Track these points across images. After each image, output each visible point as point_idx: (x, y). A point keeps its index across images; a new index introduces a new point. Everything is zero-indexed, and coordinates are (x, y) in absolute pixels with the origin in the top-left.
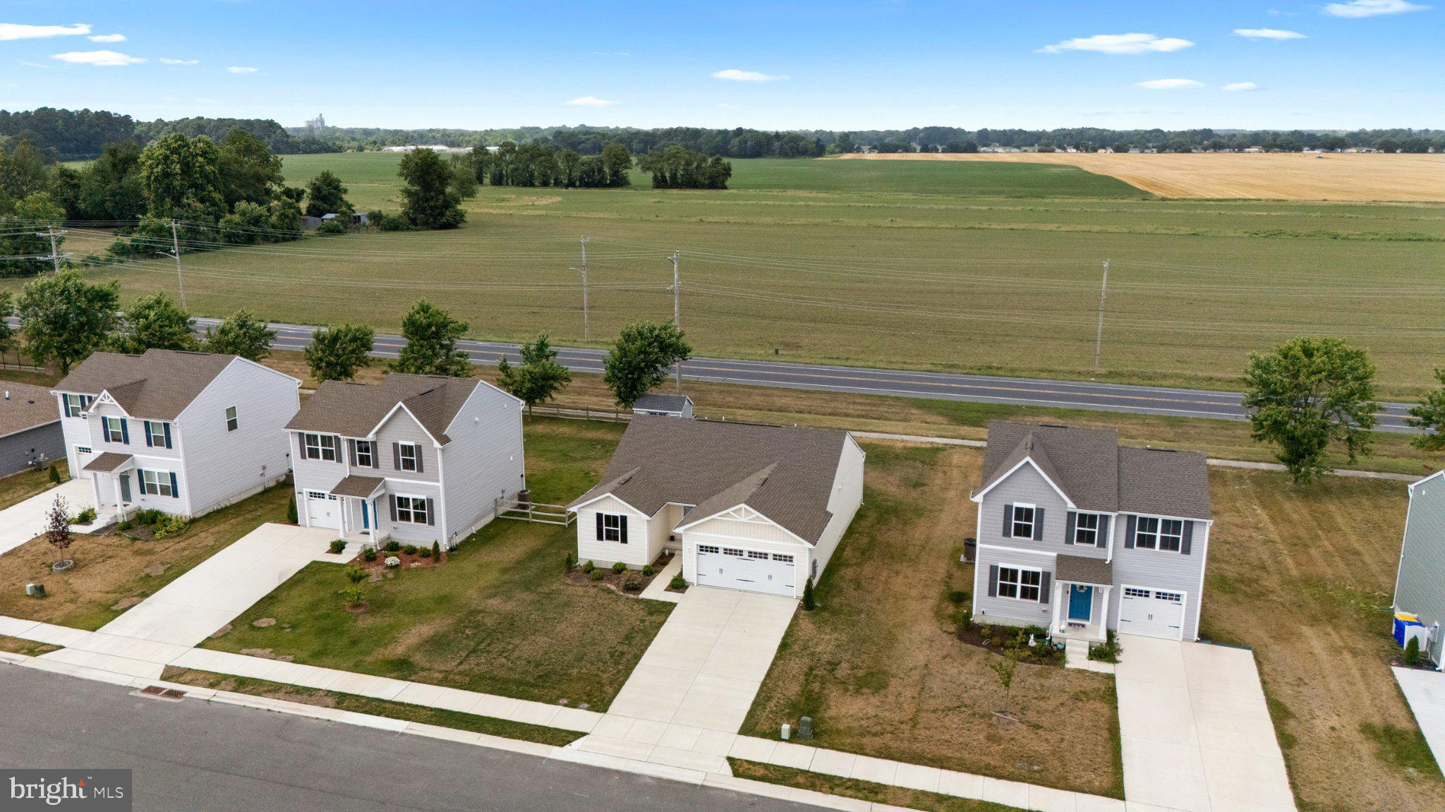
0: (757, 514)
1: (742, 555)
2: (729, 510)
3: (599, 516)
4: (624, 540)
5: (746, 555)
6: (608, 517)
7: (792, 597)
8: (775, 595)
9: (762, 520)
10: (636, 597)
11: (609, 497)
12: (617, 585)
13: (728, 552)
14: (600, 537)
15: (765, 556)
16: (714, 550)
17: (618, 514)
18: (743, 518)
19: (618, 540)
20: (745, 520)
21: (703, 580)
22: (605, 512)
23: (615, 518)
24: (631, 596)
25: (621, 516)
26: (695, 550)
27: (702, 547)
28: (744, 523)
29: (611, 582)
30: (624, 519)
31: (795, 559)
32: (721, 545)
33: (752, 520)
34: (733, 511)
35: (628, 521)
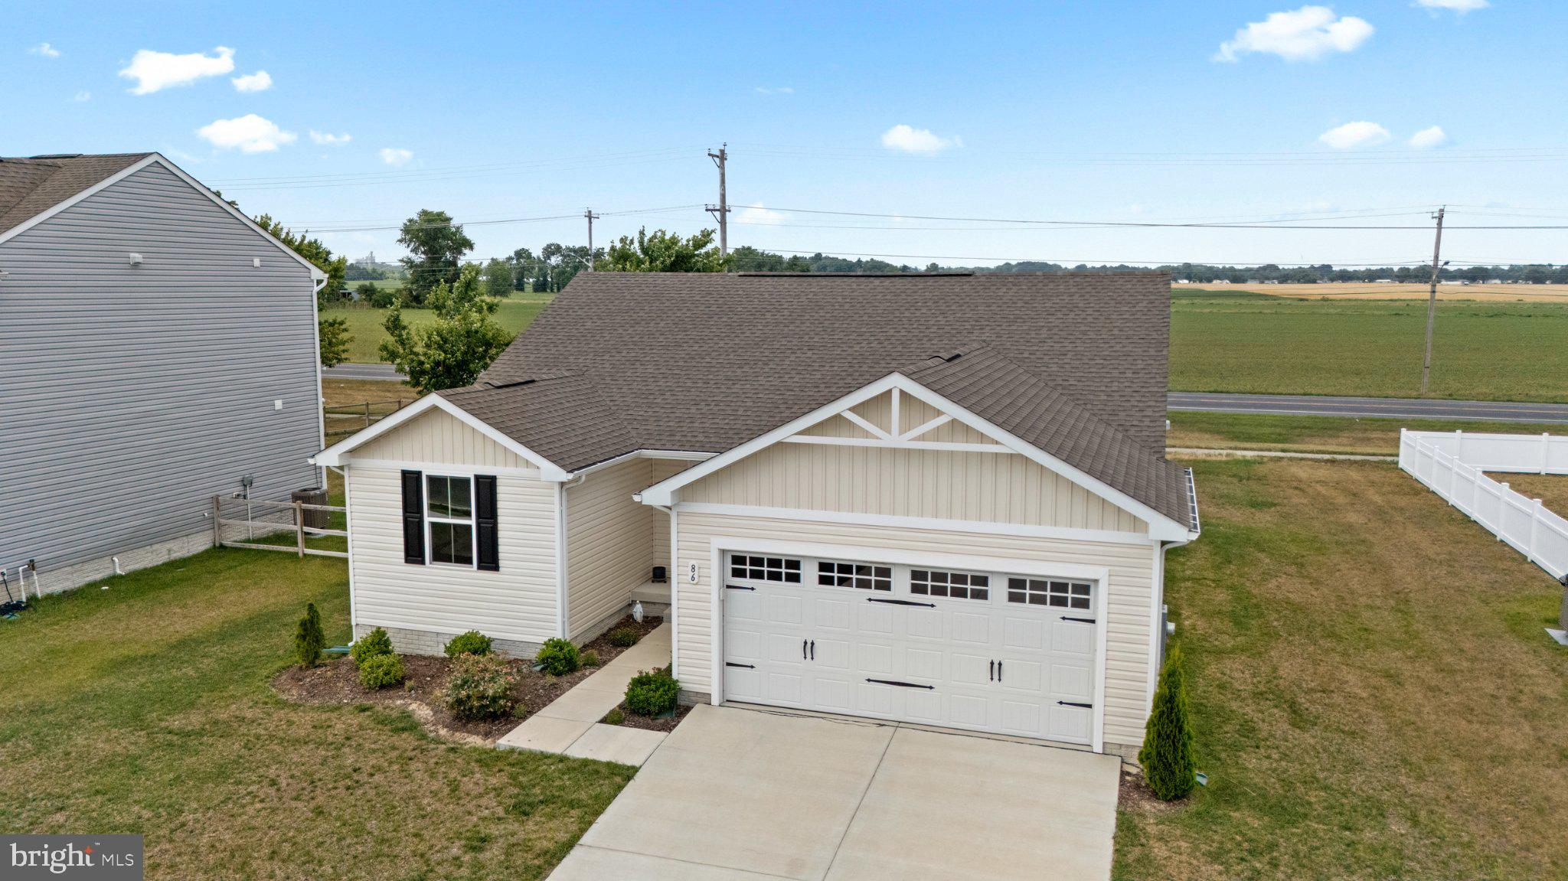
0: (953, 411)
1: (886, 586)
2: (841, 407)
3: (410, 481)
4: (490, 560)
5: (901, 585)
6: (437, 483)
7: (1087, 748)
11: (435, 409)
12: (439, 704)
13: (834, 573)
14: (413, 554)
15: (974, 586)
16: (785, 570)
17: (467, 470)
18: (893, 434)
19: (469, 561)
21: (744, 686)
22: (430, 468)
23: (461, 484)
24: (475, 741)
25: (478, 478)
26: (714, 571)
27: (738, 559)
29: (423, 696)
30: (487, 486)
31: (1100, 598)
32: (810, 549)
33: (922, 438)
34: (853, 409)
35: (503, 492)
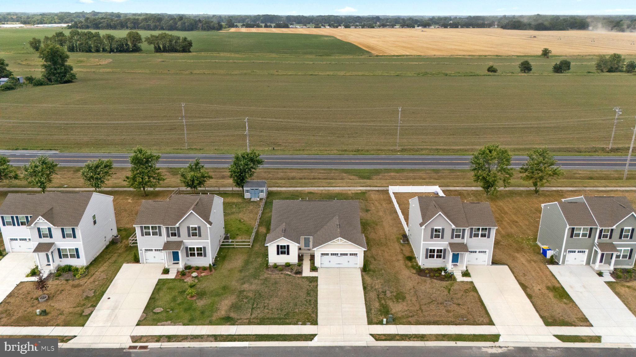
0: (345, 240)
2: (334, 240)
3: (278, 246)
4: (288, 254)
5: (339, 255)
6: (281, 246)
7: (357, 268)
8: (351, 268)
9: (348, 242)
10: (301, 276)
11: (282, 239)
12: (291, 272)
13: (332, 254)
14: (278, 254)
15: (347, 254)
16: (327, 254)
17: (286, 244)
19: (285, 254)
20: (341, 243)
21: (323, 266)
22: (280, 244)
23: (285, 246)
24: (299, 276)
26: (320, 255)
27: (322, 254)
28: (339, 244)
29: (287, 271)
30: (288, 246)
31: (358, 255)
32: (330, 253)
33: (343, 242)
34: (336, 240)
35: (290, 247)
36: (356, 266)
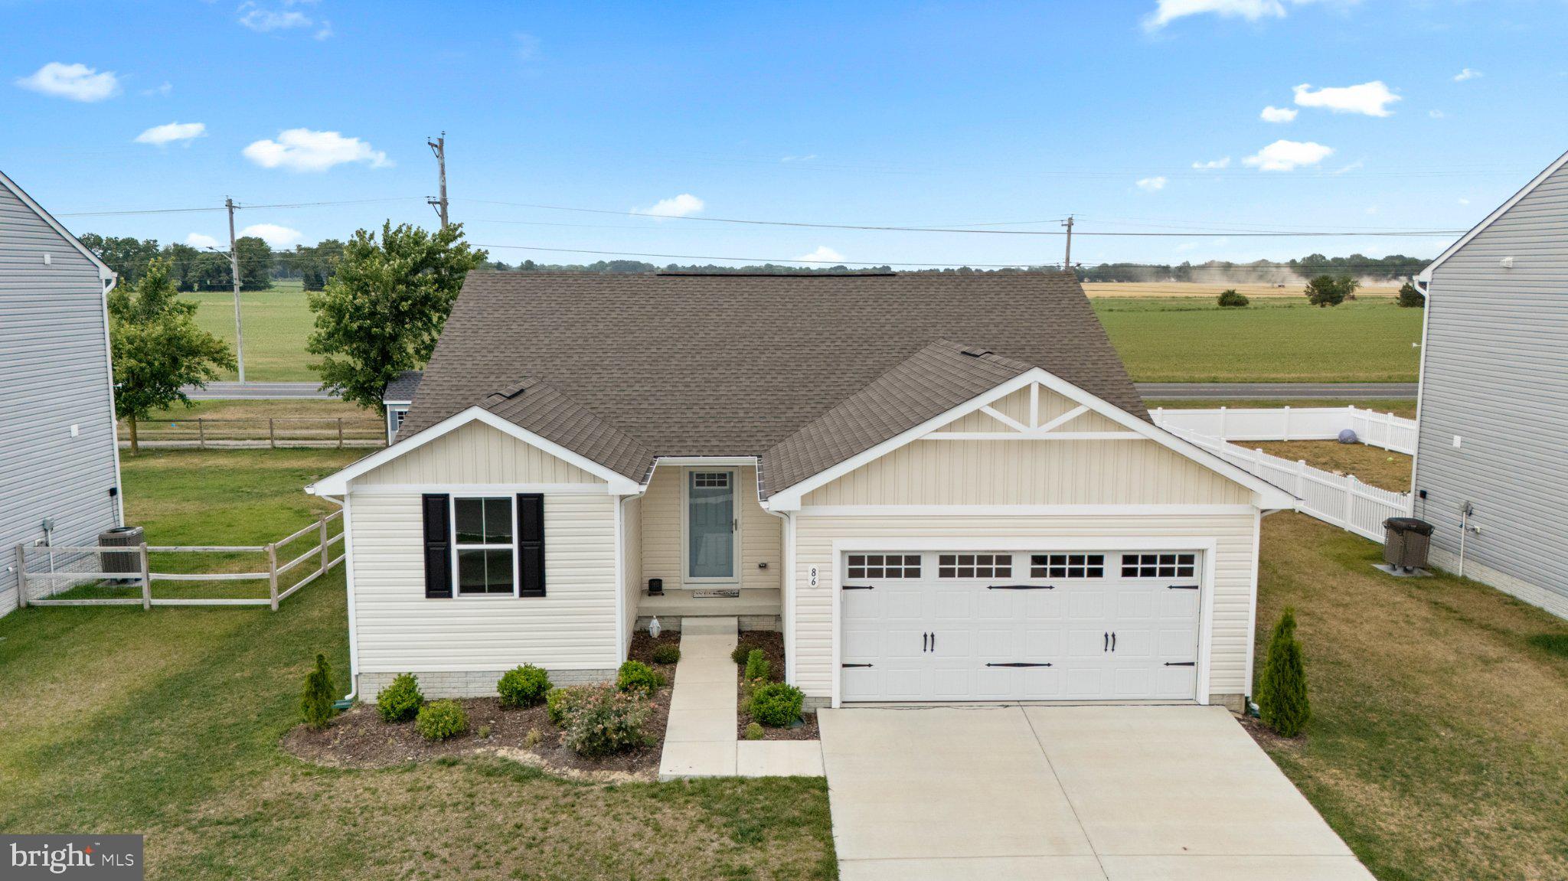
0: (1088, 402)
1: (1006, 573)
2: (981, 403)
3: (434, 507)
4: (534, 585)
5: (1021, 570)
6: (467, 506)
8: (1135, 702)
10: (638, 777)
11: (475, 423)
12: (547, 744)
13: (955, 565)
14: (437, 585)
15: (1090, 565)
16: (905, 565)
17: (508, 490)
18: (1035, 426)
19: (509, 589)
20: (1042, 433)
21: (863, 685)
22: (457, 490)
23: (499, 506)
24: (621, 777)
25: (520, 497)
26: (836, 571)
27: (855, 559)
28: (1034, 444)
29: (508, 740)
30: (532, 506)
31: (1208, 566)
32: (930, 543)
33: (1062, 428)
34: (992, 405)
35: (549, 509)
36: (1178, 683)
